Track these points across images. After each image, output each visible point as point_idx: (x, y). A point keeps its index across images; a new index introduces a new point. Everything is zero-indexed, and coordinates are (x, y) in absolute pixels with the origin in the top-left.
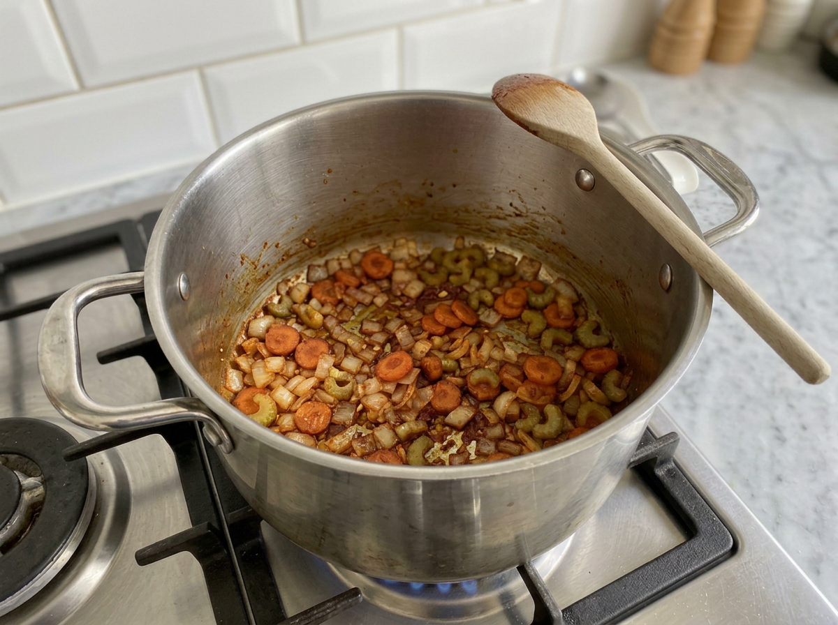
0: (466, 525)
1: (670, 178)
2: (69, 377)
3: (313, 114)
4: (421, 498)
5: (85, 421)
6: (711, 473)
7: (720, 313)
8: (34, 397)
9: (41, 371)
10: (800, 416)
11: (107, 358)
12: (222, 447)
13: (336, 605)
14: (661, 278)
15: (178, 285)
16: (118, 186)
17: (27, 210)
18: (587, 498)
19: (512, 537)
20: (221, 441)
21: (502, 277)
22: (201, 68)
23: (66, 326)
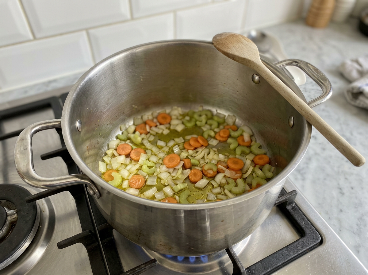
0: (203, 230)
1: (293, 78)
2: (28, 164)
3: (136, 50)
4: (183, 218)
5: (35, 184)
6: (311, 208)
7: (315, 138)
8: (13, 175)
9: (16, 163)
10: (350, 183)
11: (45, 157)
12: (95, 196)
13: (146, 266)
14: (289, 122)
15: (76, 125)
16: (50, 82)
17: (10, 92)
18: (256, 219)
19: (223, 236)
20: (95, 193)
21: (219, 124)
22: (87, 30)
23: (27, 142)
